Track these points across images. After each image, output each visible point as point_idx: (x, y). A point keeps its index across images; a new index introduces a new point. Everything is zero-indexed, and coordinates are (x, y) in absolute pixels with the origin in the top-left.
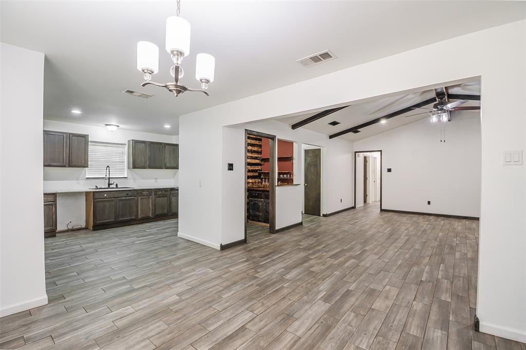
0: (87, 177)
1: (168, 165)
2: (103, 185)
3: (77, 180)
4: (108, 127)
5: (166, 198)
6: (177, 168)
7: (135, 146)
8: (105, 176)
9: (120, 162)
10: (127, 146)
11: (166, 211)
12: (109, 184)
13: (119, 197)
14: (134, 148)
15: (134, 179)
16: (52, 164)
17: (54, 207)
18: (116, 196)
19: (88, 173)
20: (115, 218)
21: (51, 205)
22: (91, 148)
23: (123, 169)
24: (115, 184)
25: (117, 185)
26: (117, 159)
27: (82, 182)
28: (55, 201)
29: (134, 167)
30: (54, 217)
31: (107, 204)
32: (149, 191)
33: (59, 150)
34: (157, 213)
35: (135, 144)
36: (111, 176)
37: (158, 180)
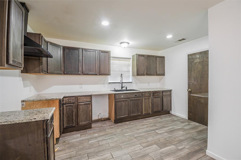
0: (109, 82)
1: (158, 73)
2: (119, 87)
3: (104, 84)
4: (122, 44)
5: (160, 98)
6: (163, 75)
7: (138, 58)
8: (120, 81)
9: (127, 71)
10: (131, 60)
11: (160, 109)
12: (122, 87)
13: (130, 98)
14: (138, 60)
15: (136, 83)
16: (89, 73)
17: (90, 105)
18: (129, 97)
19: (110, 79)
20: (128, 114)
21: (89, 104)
22: (112, 61)
23: (129, 76)
24: (125, 87)
25: (126, 87)
26: (125, 69)
27: (106, 85)
28: (91, 101)
29: (138, 75)
30: (90, 114)
31: (123, 103)
32: (149, 93)
33: (93, 63)
34: (154, 110)
35: (138, 57)
36: (123, 81)
37: (150, 84)
